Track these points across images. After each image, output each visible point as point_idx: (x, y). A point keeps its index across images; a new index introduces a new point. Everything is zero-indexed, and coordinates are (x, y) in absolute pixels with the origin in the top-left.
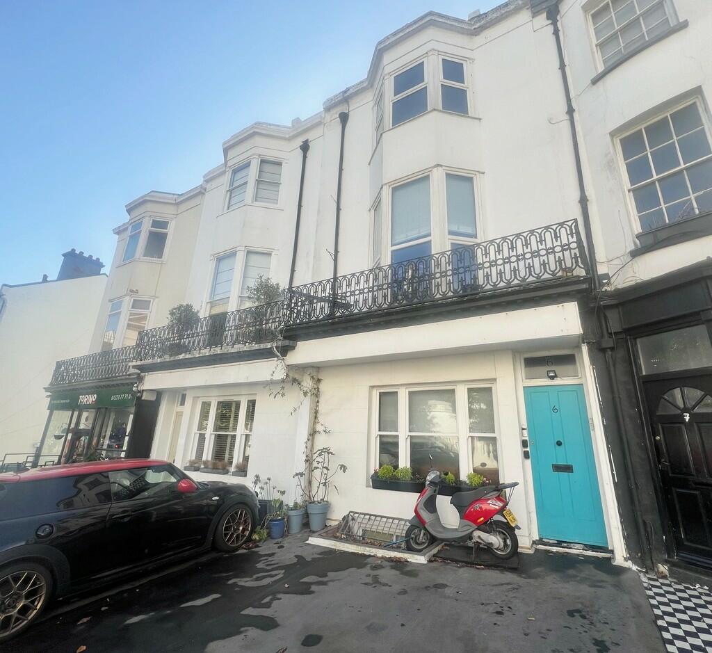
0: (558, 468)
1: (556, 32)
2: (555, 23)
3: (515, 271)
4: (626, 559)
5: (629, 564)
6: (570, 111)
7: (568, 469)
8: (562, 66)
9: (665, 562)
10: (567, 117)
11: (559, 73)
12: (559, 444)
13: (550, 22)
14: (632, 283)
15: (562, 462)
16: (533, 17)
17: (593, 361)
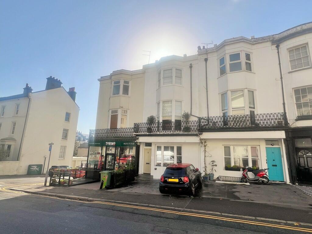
0: (273, 166)
1: (278, 52)
2: (278, 49)
3: (271, 122)
4: (289, 183)
5: (290, 184)
6: (281, 78)
7: (276, 166)
8: (280, 64)
9: (297, 183)
10: (280, 79)
11: (279, 66)
12: (274, 160)
13: (277, 48)
14: (295, 127)
15: (274, 164)
16: (272, 45)
17: (284, 143)
